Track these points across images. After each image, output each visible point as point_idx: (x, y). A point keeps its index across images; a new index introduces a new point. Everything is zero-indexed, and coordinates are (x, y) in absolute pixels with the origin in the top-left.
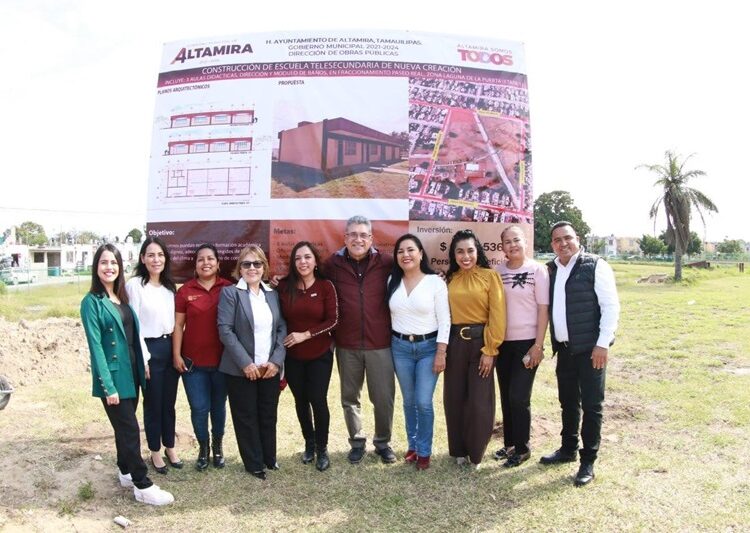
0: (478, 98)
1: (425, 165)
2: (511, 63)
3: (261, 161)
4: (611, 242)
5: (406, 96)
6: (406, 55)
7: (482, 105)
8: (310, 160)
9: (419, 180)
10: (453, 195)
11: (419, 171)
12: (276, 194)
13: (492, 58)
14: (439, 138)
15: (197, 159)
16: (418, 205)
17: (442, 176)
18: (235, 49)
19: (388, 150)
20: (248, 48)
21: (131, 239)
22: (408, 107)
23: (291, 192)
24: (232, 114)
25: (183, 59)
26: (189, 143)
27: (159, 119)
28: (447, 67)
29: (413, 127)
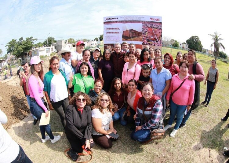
0: (153, 26)
1: (145, 37)
2: (159, 20)
3: (120, 35)
4: (207, 51)
5: (142, 26)
6: (142, 19)
7: (154, 28)
8: (128, 36)
9: (144, 39)
10: (149, 41)
11: (144, 37)
12: (123, 40)
13: (156, 20)
14: (147, 33)
15: (111, 35)
16: (143, 42)
17: (147, 38)
18: (115, 18)
19: (139, 34)
20: (117, 18)
21: (96, 40)
22: (142, 28)
23: (125, 40)
24: (116, 28)
25: (107, 20)
26: (110, 33)
27: (104, 29)
28: (148, 21)
29: (143, 31)
